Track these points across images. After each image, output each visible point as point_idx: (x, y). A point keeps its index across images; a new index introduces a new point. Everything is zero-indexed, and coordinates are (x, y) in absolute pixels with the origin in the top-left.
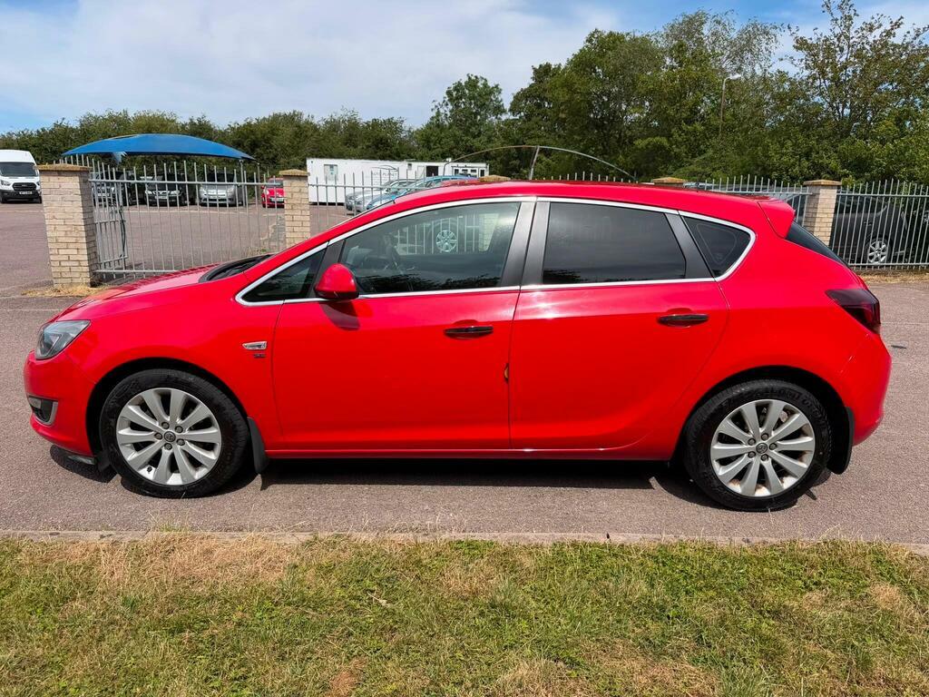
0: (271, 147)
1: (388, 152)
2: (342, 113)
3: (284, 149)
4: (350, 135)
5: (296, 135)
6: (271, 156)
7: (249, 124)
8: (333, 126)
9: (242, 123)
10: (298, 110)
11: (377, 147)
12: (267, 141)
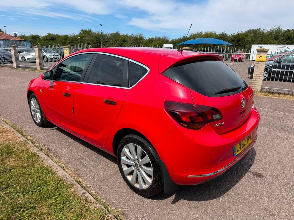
0: (244, 41)
1: (291, 41)
2: (275, 28)
3: (248, 41)
4: (277, 36)
5: (255, 36)
6: (244, 44)
7: (238, 34)
8: (270, 33)
9: (236, 33)
10: (259, 28)
11: (286, 40)
12: (243, 39)
